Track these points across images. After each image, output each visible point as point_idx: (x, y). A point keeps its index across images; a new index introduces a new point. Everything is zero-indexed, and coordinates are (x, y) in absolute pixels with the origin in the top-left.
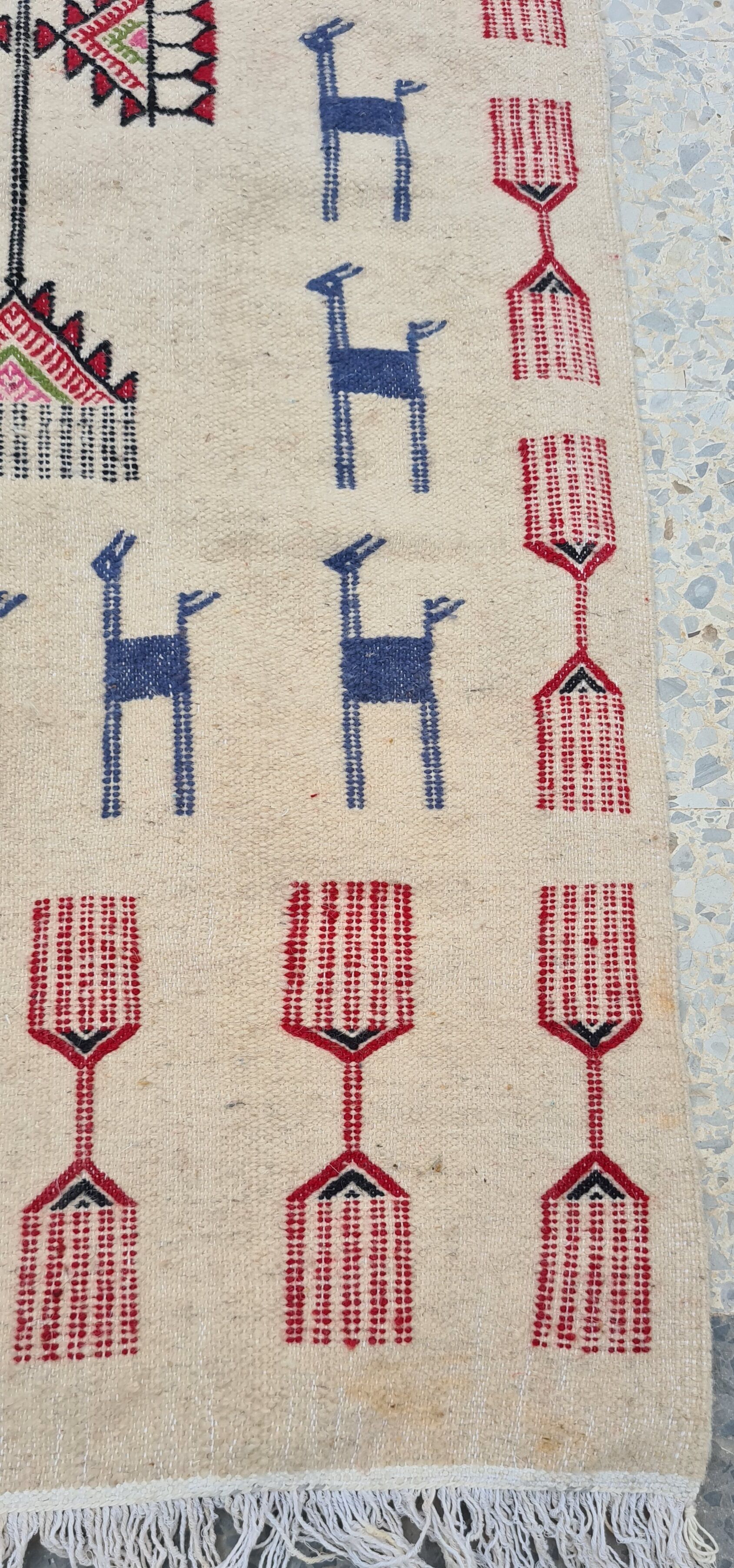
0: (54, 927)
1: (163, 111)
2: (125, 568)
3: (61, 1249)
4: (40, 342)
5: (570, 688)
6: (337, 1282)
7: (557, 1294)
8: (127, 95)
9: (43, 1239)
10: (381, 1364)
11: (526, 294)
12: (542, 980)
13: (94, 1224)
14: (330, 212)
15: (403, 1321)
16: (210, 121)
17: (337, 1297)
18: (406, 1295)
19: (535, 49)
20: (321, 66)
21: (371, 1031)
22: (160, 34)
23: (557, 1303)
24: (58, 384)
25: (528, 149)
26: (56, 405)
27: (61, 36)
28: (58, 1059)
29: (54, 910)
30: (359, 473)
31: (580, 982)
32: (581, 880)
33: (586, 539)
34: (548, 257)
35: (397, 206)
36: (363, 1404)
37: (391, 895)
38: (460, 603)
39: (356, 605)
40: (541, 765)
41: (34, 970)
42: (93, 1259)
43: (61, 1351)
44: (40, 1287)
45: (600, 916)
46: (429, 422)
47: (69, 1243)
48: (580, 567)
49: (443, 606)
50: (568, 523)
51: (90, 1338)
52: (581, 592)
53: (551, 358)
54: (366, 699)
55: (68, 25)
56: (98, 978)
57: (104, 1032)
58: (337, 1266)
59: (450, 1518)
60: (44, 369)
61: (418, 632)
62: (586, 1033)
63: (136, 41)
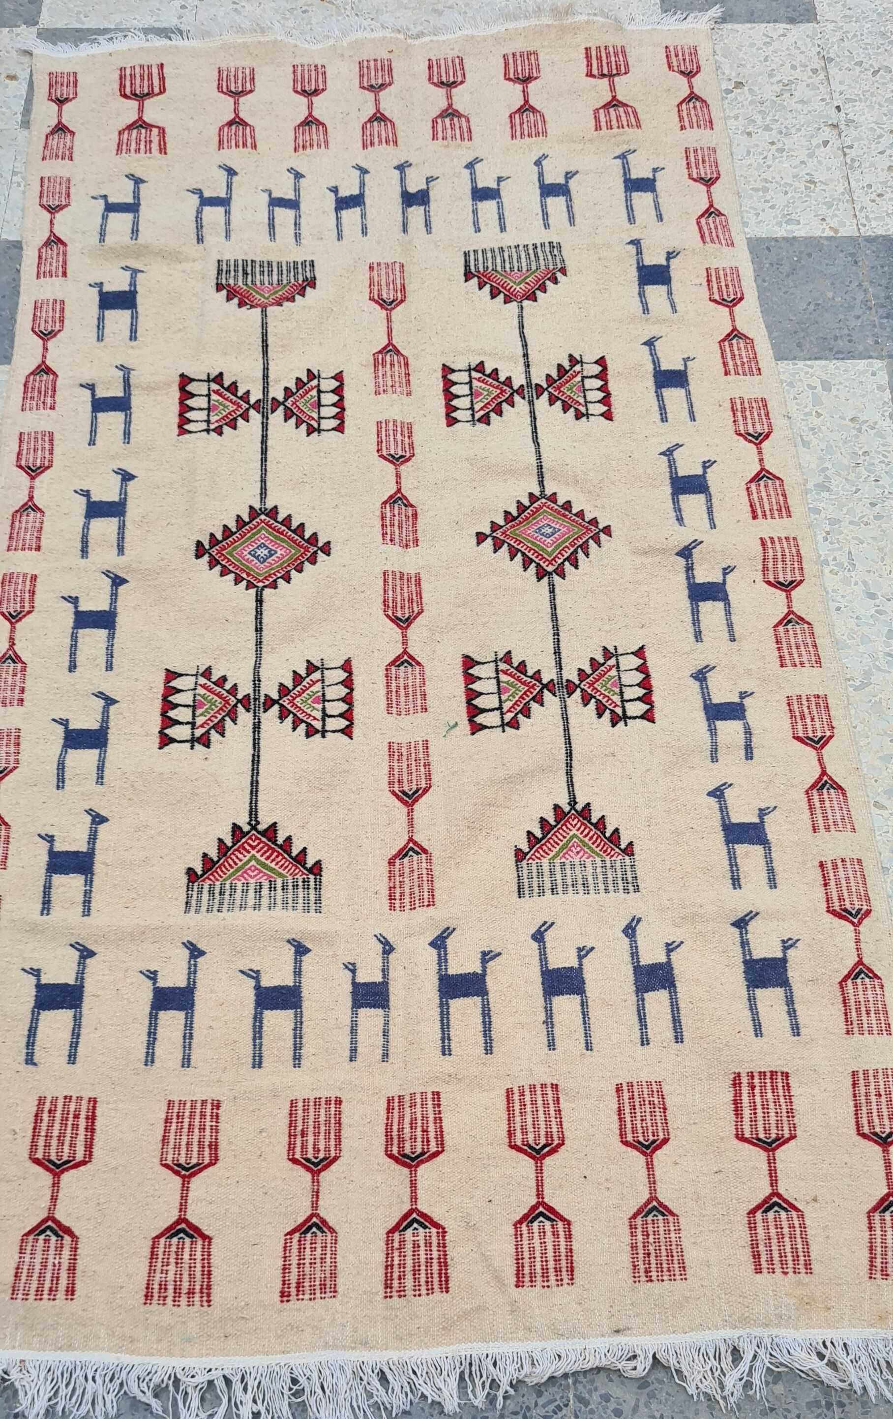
0: (626, 1095)
1: (630, 718)
2: (638, 933)
3: (648, 1235)
4: (587, 831)
5: (856, 977)
6: (775, 1248)
7: (879, 1256)
8: (612, 712)
9: (639, 1230)
10: (800, 1283)
11: (815, 792)
12: (856, 1114)
13: (661, 1225)
14: (714, 758)
15: (808, 1265)
16: (653, 722)
17: (776, 1255)
18: (807, 1254)
19: (807, 670)
20: (702, 688)
21: (777, 1139)
22: (624, 681)
23: (879, 1260)
24: (597, 850)
25: (808, 720)
26: (598, 860)
27: (578, 686)
28: (636, 1153)
29: (625, 1088)
30: (742, 882)
31: (875, 1114)
32: (871, 1067)
33: (857, 907)
34: (824, 773)
35: (747, 753)
36: (793, 1301)
37: (779, 1077)
38: (798, 940)
39: (748, 944)
40: (846, 1014)
41: (619, 1115)
42: (662, 1240)
43: (654, 1278)
44: (641, 1251)
45: (881, 1083)
46: (773, 855)
47: (651, 1233)
48: (856, 921)
49: (790, 942)
50: (847, 900)
51: (666, 1273)
52: (857, 933)
53: (831, 822)
54: (758, 987)
55: (581, 681)
56: (648, 1118)
57: (654, 1141)
58: (774, 1241)
59: (839, 1349)
60: (590, 843)
61: (780, 955)
62: (881, 1138)
63: (614, 685)
